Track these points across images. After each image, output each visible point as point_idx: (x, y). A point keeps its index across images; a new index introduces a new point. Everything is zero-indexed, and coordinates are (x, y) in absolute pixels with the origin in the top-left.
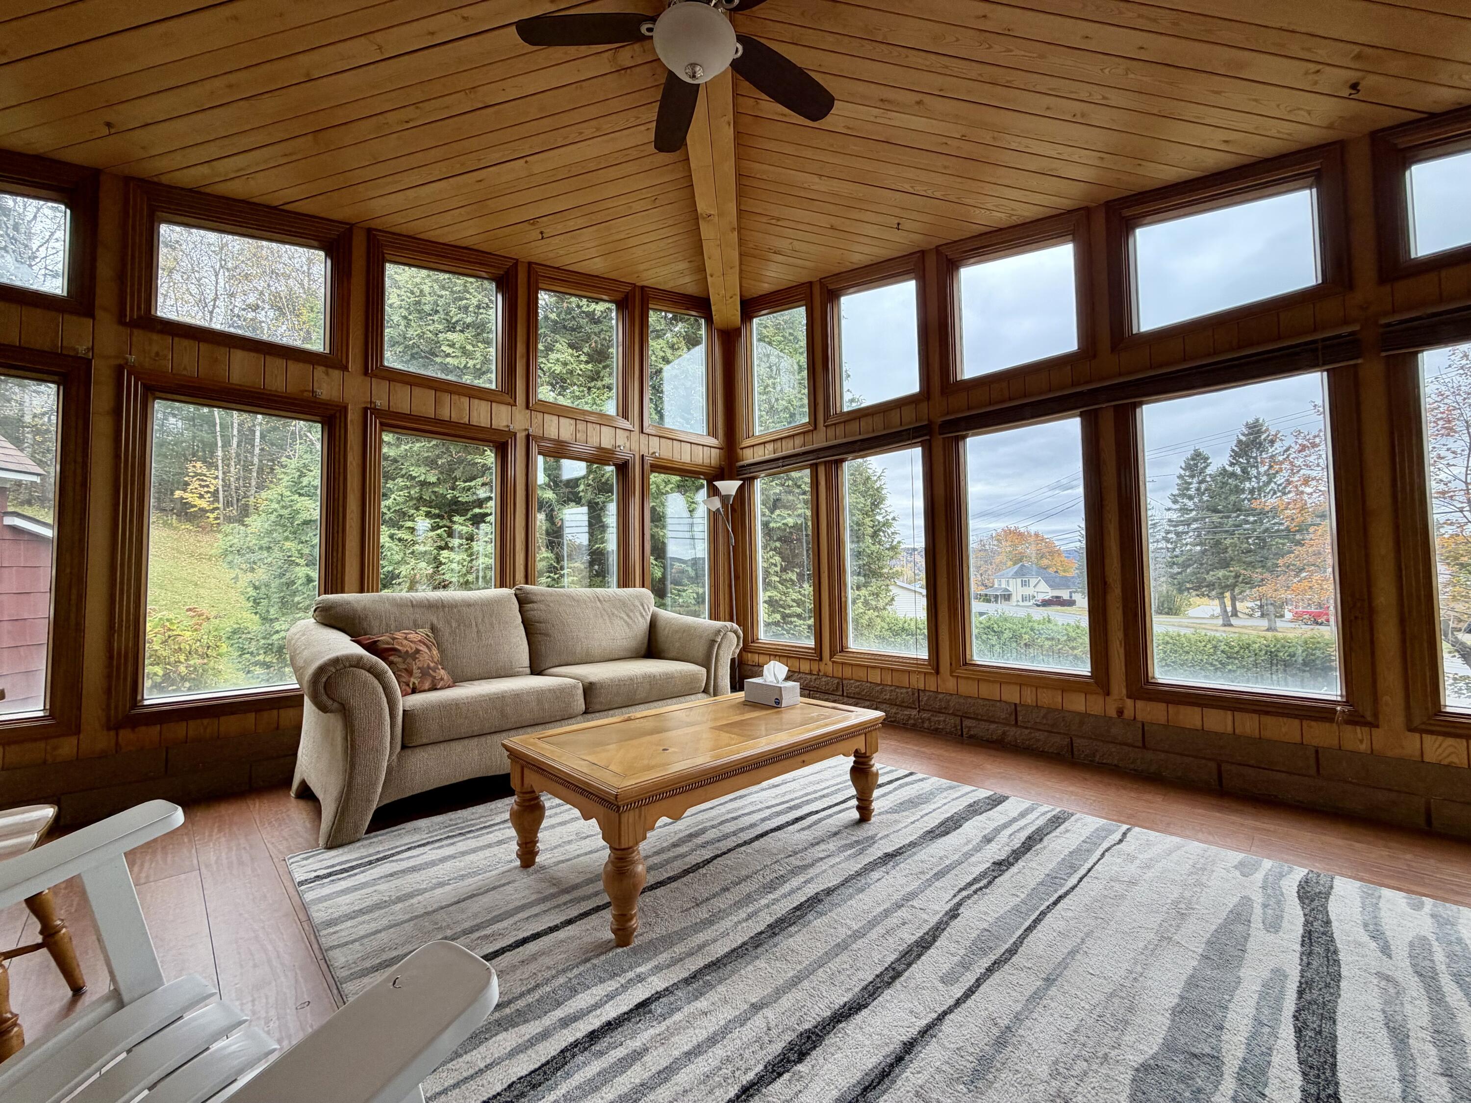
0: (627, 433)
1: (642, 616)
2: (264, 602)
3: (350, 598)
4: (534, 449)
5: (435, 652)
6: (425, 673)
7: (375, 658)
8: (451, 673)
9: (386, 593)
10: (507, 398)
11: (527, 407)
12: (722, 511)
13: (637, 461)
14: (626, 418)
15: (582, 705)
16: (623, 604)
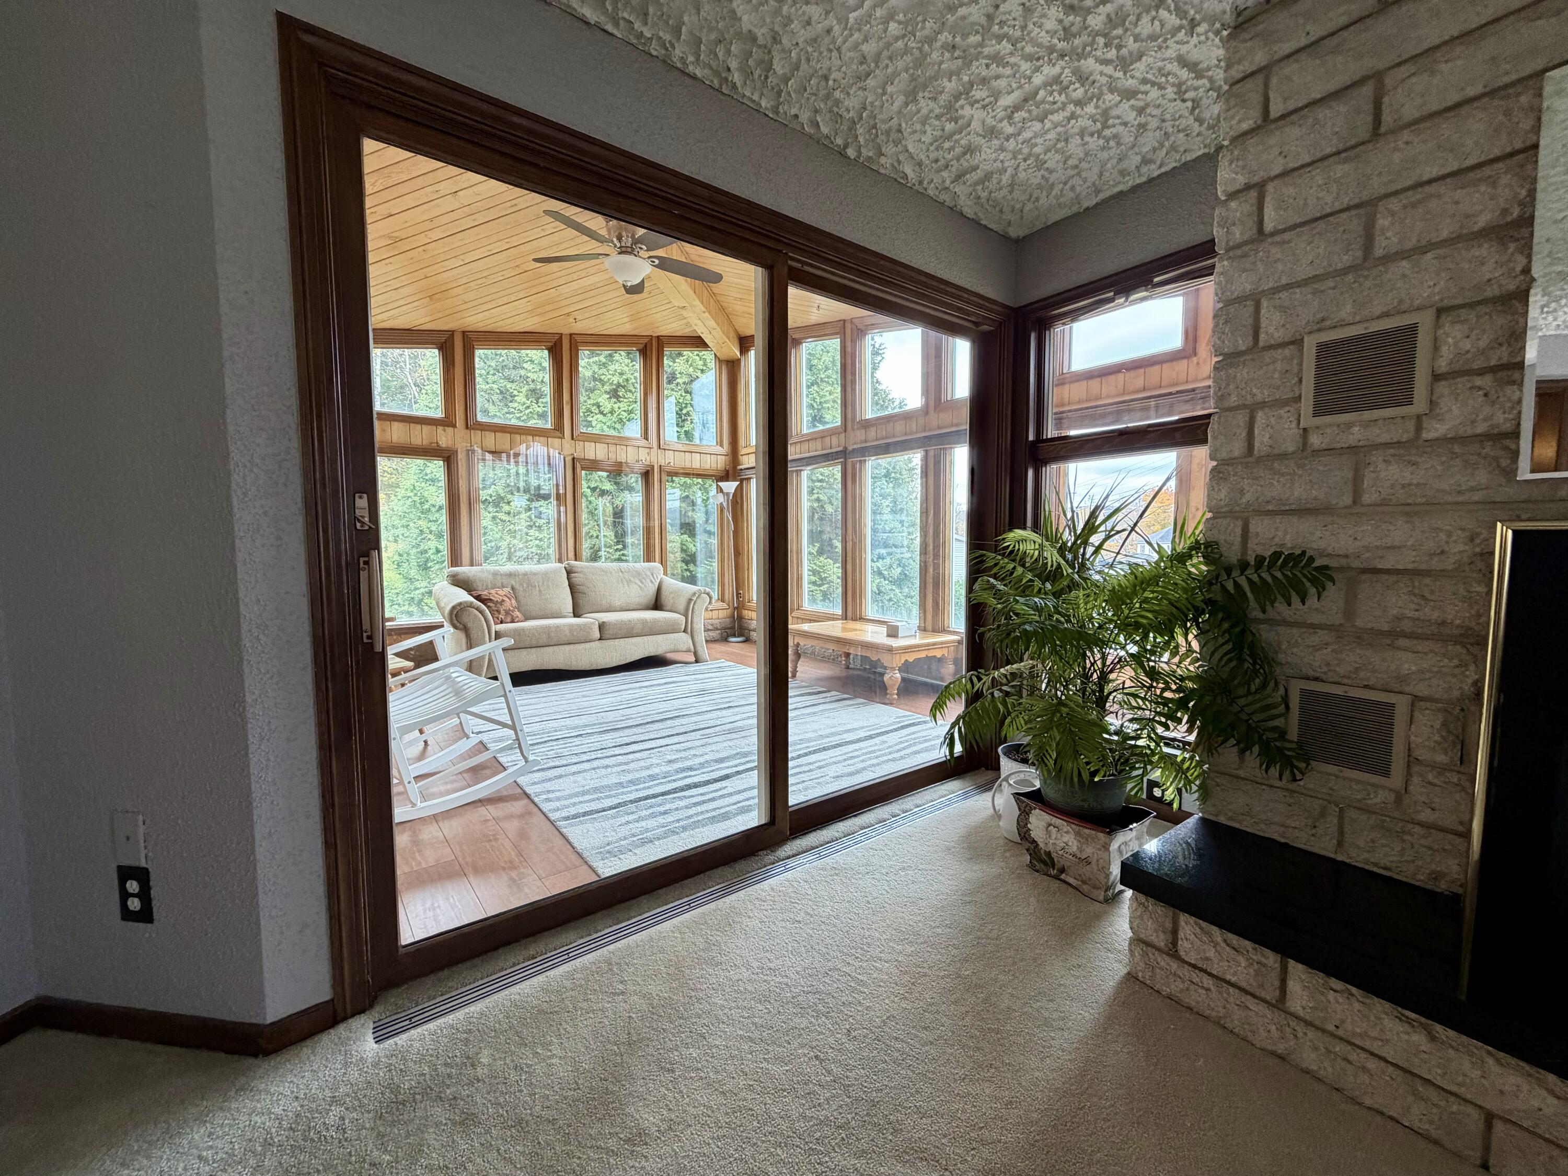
0: (648, 450)
1: (652, 582)
2: (405, 565)
3: (464, 570)
4: (578, 466)
5: (513, 601)
6: (507, 613)
7: (479, 603)
8: (524, 615)
9: (486, 567)
10: (558, 434)
11: (572, 438)
12: (725, 505)
13: (656, 470)
14: (646, 438)
15: (597, 635)
16: (638, 574)
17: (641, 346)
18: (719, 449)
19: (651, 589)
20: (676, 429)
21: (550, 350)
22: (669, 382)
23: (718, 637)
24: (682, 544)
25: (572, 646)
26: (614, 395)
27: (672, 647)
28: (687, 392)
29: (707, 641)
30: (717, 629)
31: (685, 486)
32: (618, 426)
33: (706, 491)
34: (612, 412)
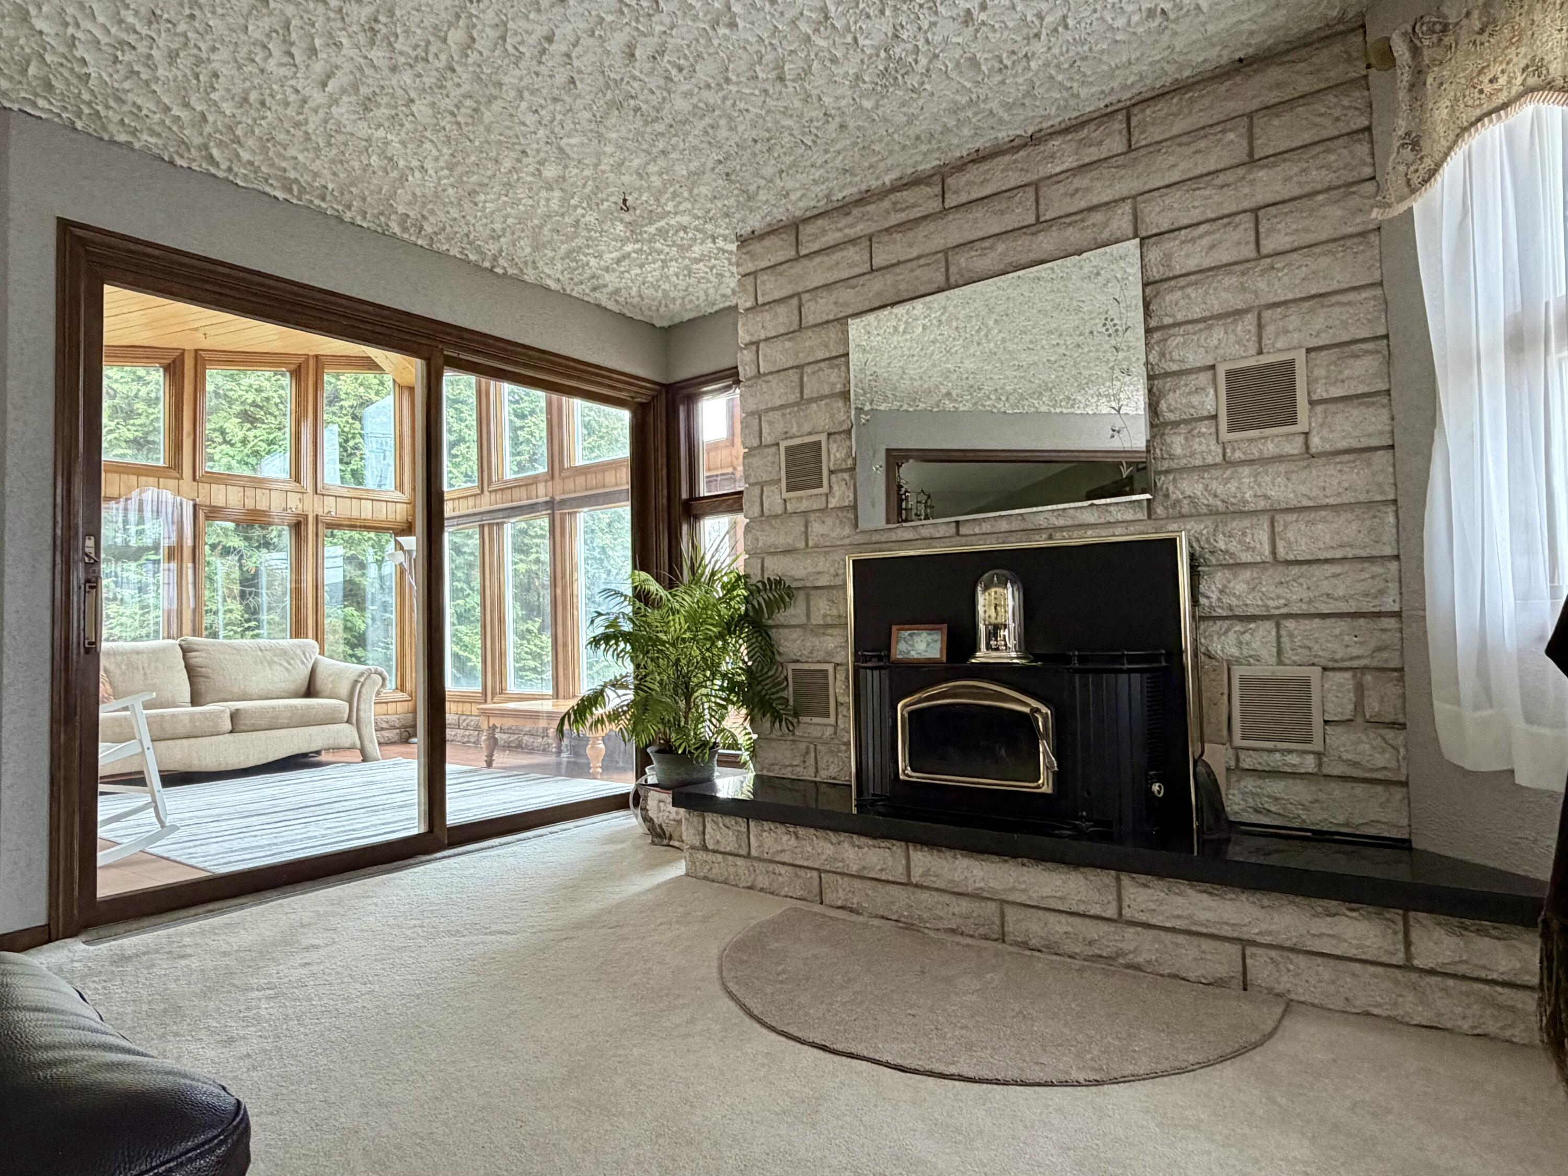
0: (300, 496)
1: (303, 663)
4: (201, 515)
5: (108, 687)
10: (176, 473)
11: (194, 479)
12: (406, 566)
13: (310, 519)
14: (298, 480)
15: (228, 726)
16: (284, 653)
17: (293, 367)
18: (398, 496)
19: (305, 672)
20: (339, 466)
21: (167, 369)
22: (331, 403)
23: (396, 738)
24: (346, 620)
25: (192, 740)
26: (248, 418)
27: (331, 743)
28: (355, 417)
29: (380, 744)
30: (395, 728)
31: (350, 543)
32: (253, 460)
33: (382, 548)
34: (244, 442)
